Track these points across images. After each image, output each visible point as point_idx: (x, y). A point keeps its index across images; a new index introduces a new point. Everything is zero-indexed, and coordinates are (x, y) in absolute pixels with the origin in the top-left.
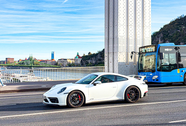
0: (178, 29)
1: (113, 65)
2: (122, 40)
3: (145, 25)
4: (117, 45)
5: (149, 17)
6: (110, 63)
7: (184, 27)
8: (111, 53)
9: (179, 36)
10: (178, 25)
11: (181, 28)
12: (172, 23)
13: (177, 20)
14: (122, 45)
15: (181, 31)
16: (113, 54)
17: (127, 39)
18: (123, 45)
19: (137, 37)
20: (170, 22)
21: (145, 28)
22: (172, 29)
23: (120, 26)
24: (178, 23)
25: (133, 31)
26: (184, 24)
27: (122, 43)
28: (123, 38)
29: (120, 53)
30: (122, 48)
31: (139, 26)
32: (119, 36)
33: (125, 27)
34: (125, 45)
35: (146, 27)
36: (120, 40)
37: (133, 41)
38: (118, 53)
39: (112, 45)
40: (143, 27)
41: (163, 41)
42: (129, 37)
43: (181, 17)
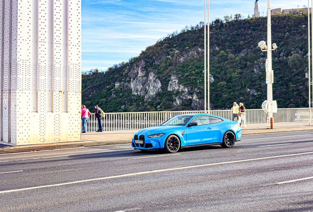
0: (168, 55)
1: (9, 113)
2: (24, 68)
3: (69, 43)
4: (15, 76)
5: (78, 29)
6: (4, 109)
7: (177, 51)
8: (6, 92)
9: (169, 65)
10: (168, 48)
11: (172, 52)
12: (160, 44)
13: (167, 40)
14: (24, 77)
15: (172, 57)
16: (10, 93)
17: (36, 66)
18: (28, 77)
19: (55, 63)
20: (156, 43)
21: (69, 47)
22: (158, 54)
23: (22, 41)
24: (169, 43)
25: (47, 51)
26: (177, 47)
27: (24, 72)
28: (28, 64)
29: (21, 92)
30: (24, 81)
31: (58, 43)
32: (18, 60)
33: (31, 44)
34: (31, 77)
35: (71, 46)
36: (21, 66)
37: (46, 69)
38: (17, 91)
39: (8, 77)
40: (66, 45)
41: (146, 73)
42: (39, 62)
43: (173, 35)
